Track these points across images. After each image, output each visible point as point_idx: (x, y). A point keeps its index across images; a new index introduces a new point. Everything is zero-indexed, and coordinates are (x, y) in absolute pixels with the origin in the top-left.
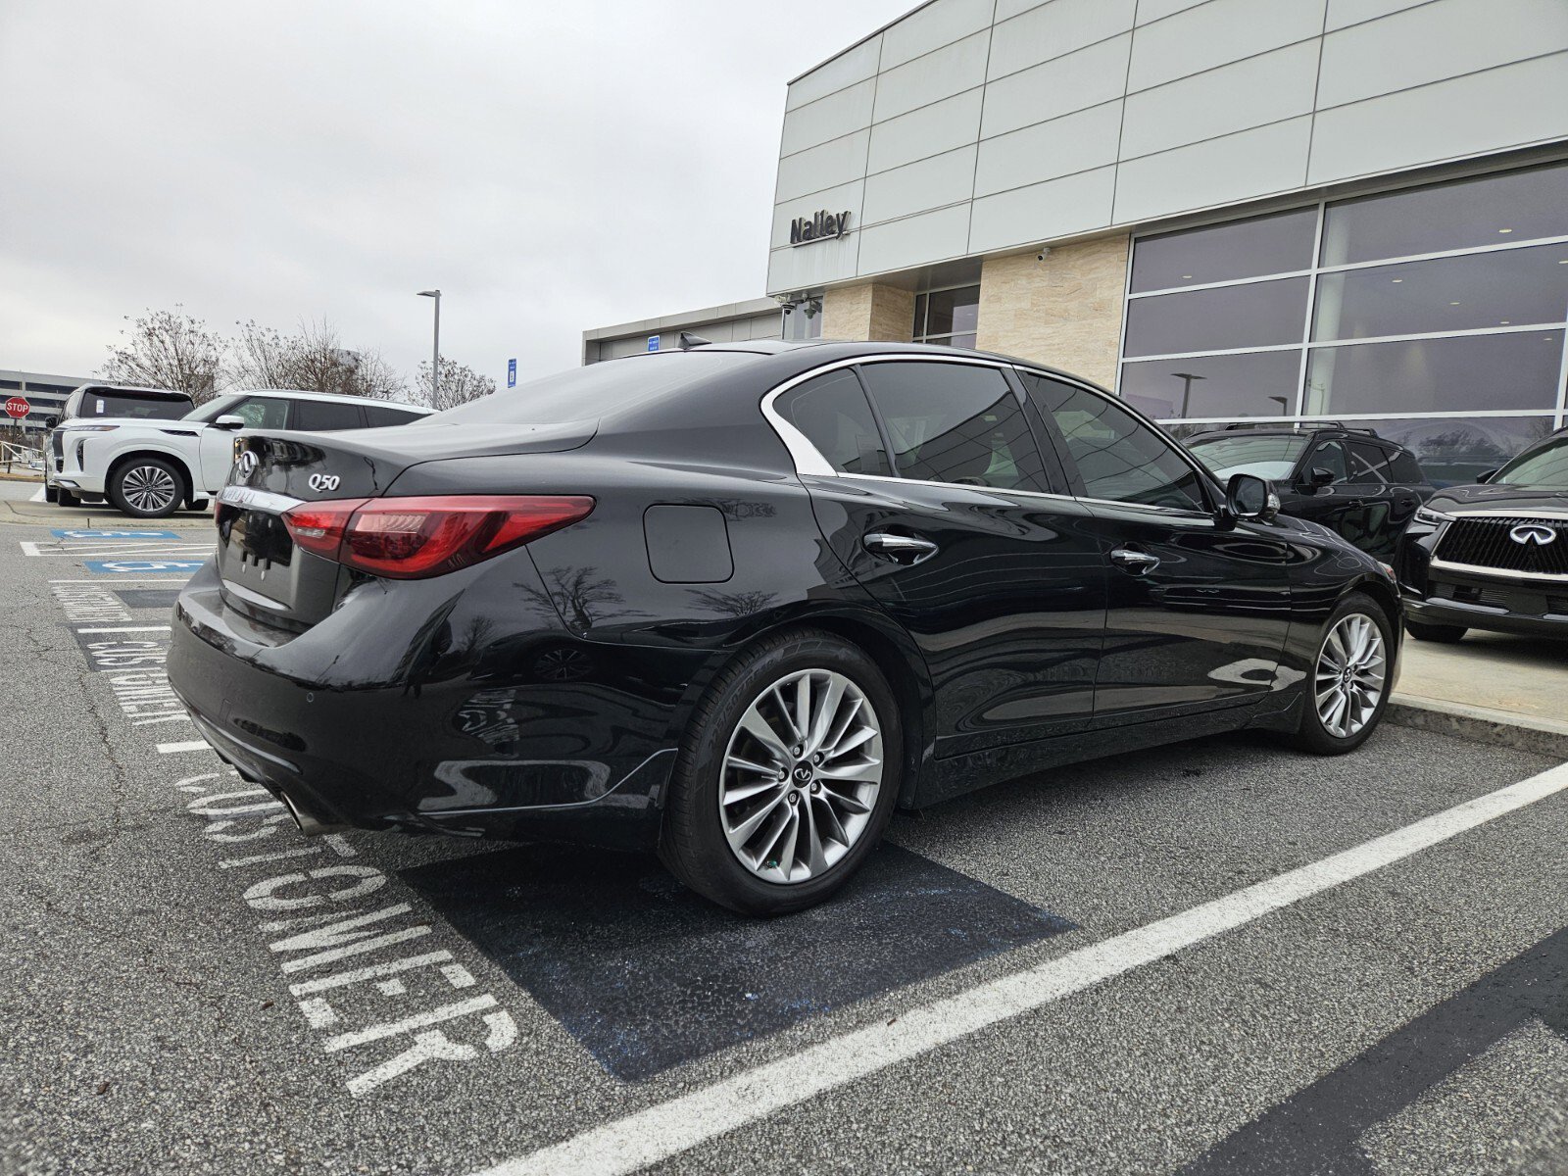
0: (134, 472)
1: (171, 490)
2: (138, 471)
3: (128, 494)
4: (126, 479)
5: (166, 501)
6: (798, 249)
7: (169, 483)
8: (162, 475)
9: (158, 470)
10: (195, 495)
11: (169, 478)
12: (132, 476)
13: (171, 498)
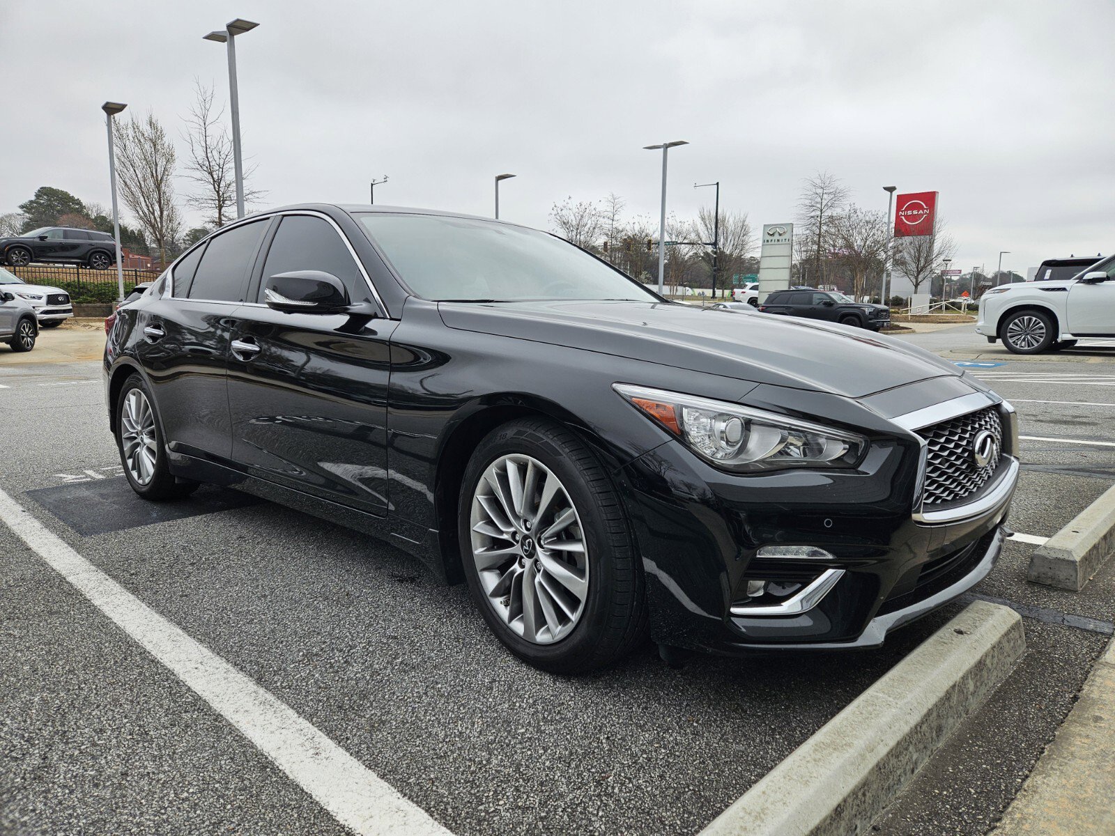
0: (1016, 321)
1: (1043, 333)
2: (1019, 320)
3: (1011, 337)
4: (1011, 326)
5: (1038, 342)
7: (1042, 328)
8: (1037, 322)
9: (1034, 319)
10: (1060, 336)
11: (1042, 324)
12: (1016, 324)
13: (1042, 340)
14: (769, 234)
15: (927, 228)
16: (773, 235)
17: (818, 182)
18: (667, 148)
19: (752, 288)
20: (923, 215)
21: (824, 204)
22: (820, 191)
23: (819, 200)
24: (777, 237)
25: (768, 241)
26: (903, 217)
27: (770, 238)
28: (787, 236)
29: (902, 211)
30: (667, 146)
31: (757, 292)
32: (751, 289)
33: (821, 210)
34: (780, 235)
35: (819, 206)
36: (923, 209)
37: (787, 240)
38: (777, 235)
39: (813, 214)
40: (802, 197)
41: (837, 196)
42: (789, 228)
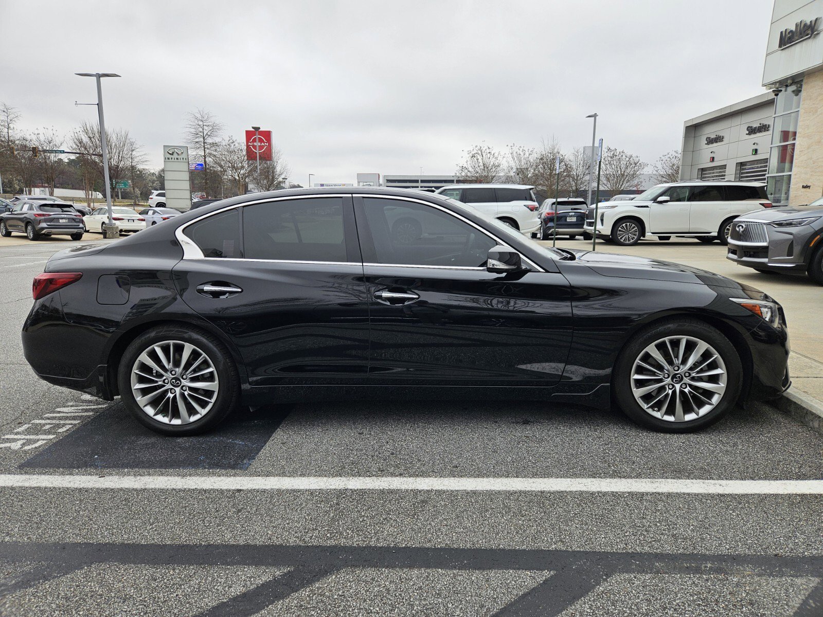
6: (784, 51)
14: (168, 153)
15: (267, 156)
16: (172, 154)
17: (199, 116)
18: (100, 77)
19: (158, 195)
20: (264, 146)
21: (205, 133)
22: (201, 123)
23: (201, 130)
24: (175, 156)
25: (169, 159)
26: (251, 147)
27: (170, 156)
28: (184, 156)
29: (250, 142)
30: (99, 76)
31: (164, 198)
32: (156, 196)
33: (204, 138)
34: (178, 154)
35: (202, 134)
36: (264, 142)
37: (184, 159)
38: (175, 154)
39: (197, 140)
40: (187, 126)
41: (214, 129)
42: (185, 149)
